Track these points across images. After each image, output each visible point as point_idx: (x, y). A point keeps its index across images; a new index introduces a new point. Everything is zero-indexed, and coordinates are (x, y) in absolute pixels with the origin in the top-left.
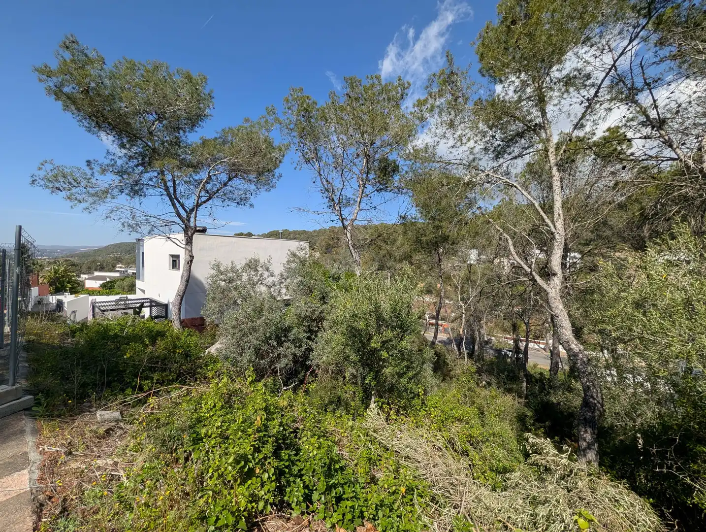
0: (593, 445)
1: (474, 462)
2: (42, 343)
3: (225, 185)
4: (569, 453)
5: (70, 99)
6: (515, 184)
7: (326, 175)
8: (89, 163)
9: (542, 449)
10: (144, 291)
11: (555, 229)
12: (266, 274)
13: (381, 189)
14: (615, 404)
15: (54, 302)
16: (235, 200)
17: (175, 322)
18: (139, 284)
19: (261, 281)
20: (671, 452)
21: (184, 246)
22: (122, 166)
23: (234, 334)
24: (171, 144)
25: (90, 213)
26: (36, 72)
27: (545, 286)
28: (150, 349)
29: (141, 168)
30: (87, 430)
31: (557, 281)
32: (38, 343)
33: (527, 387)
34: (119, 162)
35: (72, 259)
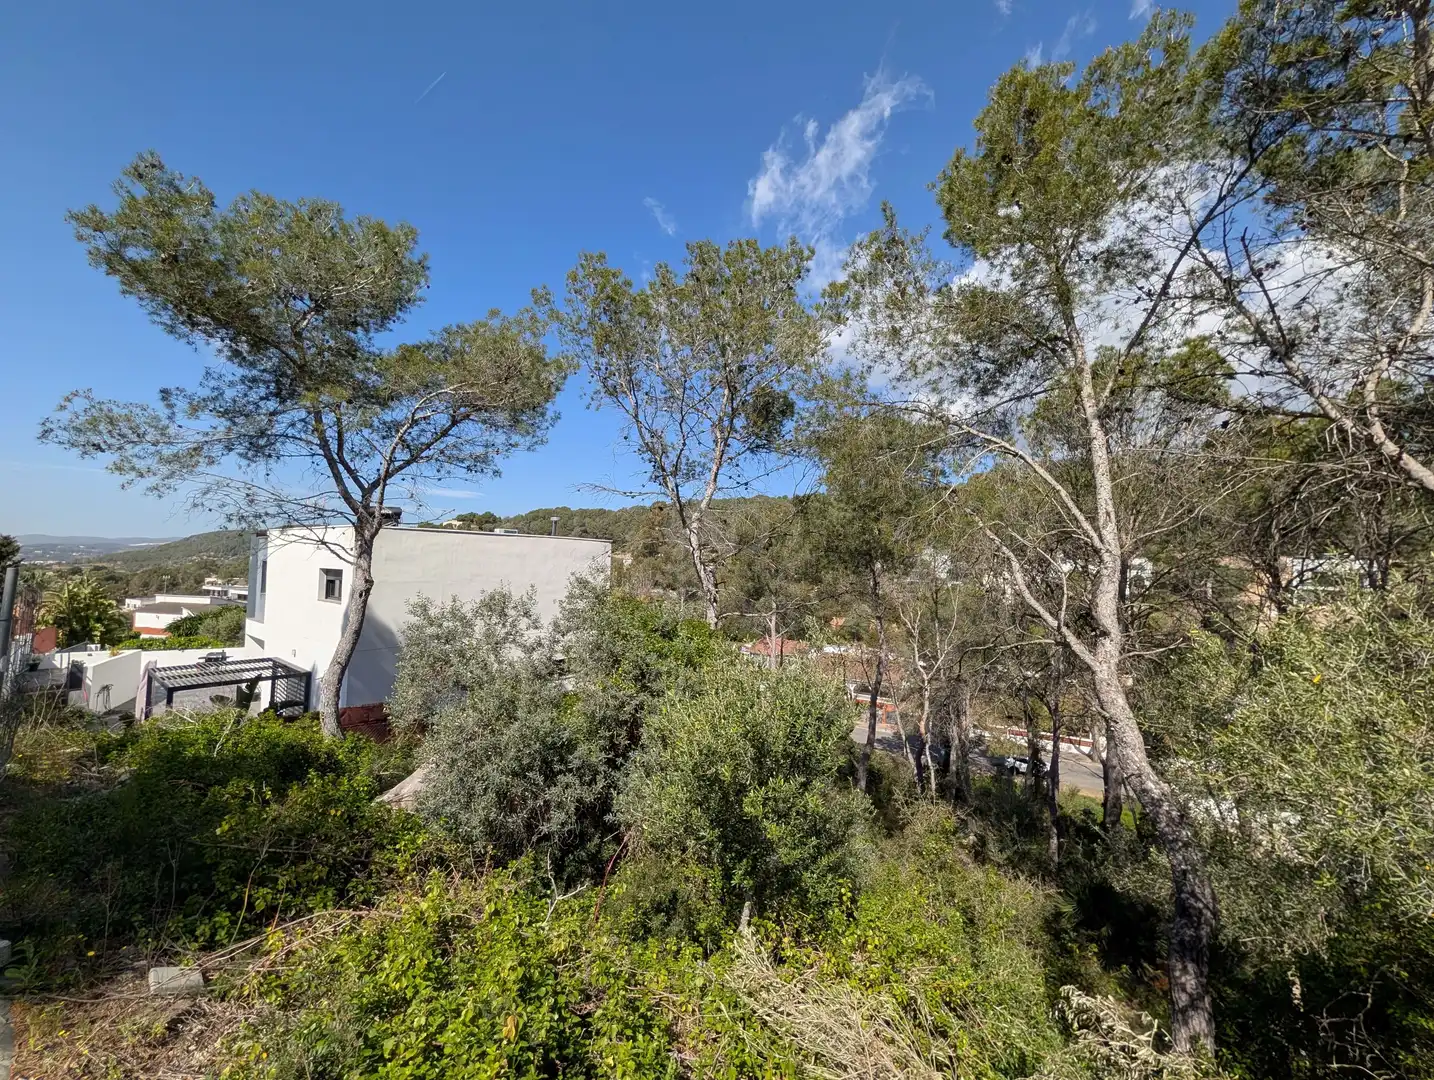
0: (1202, 999)
1: (959, 1052)
2: (34, 782)
3: (445, 433)
4: (1155, 1030)
5: (138, 272)
6: (1020, 453)
7: (650, 422)
8: (165, 394)
9: (1098, 1019)
10: (261, 643)
11: (1102, 541)
12: (524, 623)
13: (758, 446)
14: (1239, 898)
15: (65, 665)
16: (462, 461)
17: (327, 720)
18: (251, 627)
19: (512, 637)
20: (1359, 1028)
21: (351, 559)
22: (235, 401)
23: (454, 761)
24: (338, 353)
25: (160, 497)
26: (73, 222)
27: (1087, 657)
28: (274, 809)
29: (272, 405)
30: (125, 1027)
31: (1110, 647)
32: (24, 782)
33: (1060, 846)
34: (229, 394)
35: (110, 565)
